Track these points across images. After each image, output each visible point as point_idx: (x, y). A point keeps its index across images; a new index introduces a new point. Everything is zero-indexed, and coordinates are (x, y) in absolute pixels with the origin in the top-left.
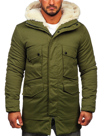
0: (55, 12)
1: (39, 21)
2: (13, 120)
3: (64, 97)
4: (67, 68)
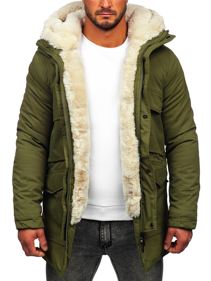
2: (27, 240)
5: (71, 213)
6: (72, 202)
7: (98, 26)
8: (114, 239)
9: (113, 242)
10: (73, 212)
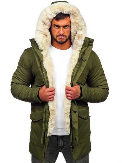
5: (47, 131)
6: (48, 125)
7: (57, 42)
8: (65, 145)
9: (64, 146)
10: (49, 130)
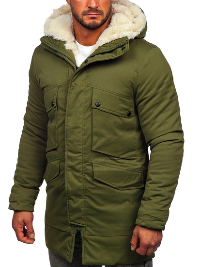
0: (98, 21)
1: (59, 39)
3: (96, 192)
4: (100, 135)
